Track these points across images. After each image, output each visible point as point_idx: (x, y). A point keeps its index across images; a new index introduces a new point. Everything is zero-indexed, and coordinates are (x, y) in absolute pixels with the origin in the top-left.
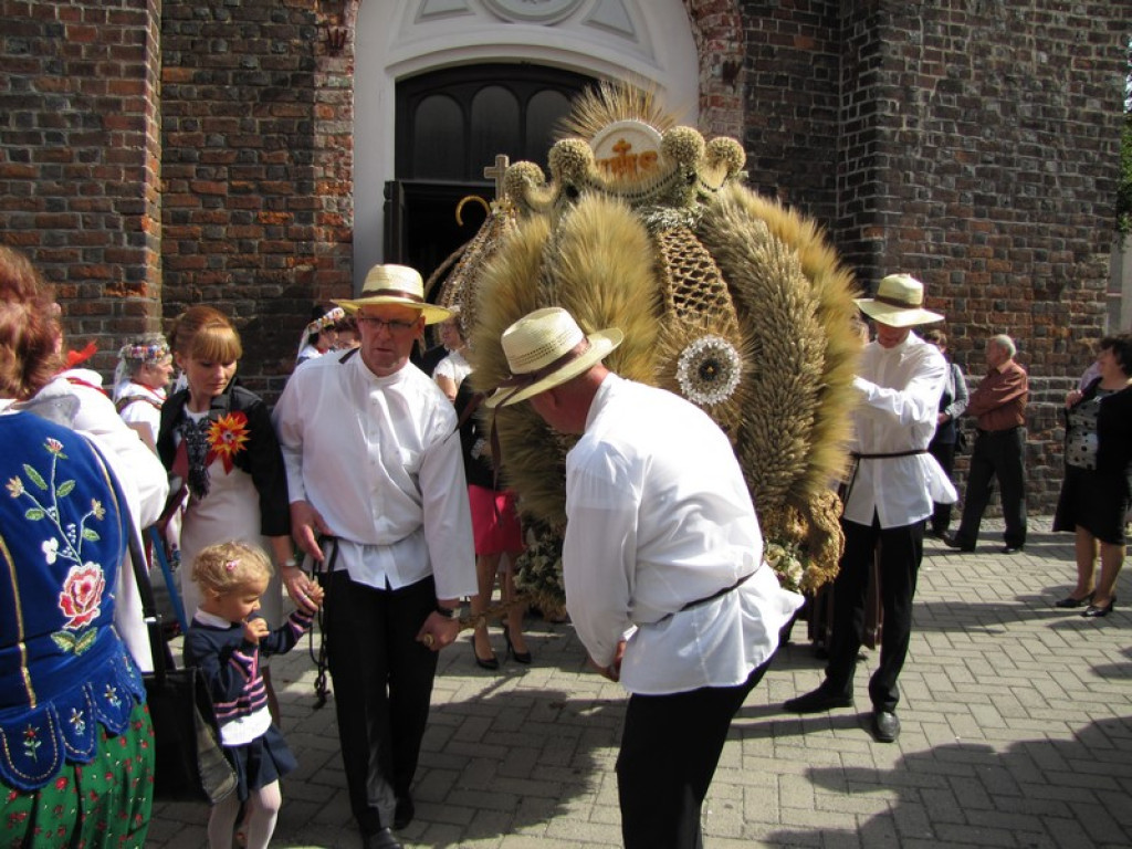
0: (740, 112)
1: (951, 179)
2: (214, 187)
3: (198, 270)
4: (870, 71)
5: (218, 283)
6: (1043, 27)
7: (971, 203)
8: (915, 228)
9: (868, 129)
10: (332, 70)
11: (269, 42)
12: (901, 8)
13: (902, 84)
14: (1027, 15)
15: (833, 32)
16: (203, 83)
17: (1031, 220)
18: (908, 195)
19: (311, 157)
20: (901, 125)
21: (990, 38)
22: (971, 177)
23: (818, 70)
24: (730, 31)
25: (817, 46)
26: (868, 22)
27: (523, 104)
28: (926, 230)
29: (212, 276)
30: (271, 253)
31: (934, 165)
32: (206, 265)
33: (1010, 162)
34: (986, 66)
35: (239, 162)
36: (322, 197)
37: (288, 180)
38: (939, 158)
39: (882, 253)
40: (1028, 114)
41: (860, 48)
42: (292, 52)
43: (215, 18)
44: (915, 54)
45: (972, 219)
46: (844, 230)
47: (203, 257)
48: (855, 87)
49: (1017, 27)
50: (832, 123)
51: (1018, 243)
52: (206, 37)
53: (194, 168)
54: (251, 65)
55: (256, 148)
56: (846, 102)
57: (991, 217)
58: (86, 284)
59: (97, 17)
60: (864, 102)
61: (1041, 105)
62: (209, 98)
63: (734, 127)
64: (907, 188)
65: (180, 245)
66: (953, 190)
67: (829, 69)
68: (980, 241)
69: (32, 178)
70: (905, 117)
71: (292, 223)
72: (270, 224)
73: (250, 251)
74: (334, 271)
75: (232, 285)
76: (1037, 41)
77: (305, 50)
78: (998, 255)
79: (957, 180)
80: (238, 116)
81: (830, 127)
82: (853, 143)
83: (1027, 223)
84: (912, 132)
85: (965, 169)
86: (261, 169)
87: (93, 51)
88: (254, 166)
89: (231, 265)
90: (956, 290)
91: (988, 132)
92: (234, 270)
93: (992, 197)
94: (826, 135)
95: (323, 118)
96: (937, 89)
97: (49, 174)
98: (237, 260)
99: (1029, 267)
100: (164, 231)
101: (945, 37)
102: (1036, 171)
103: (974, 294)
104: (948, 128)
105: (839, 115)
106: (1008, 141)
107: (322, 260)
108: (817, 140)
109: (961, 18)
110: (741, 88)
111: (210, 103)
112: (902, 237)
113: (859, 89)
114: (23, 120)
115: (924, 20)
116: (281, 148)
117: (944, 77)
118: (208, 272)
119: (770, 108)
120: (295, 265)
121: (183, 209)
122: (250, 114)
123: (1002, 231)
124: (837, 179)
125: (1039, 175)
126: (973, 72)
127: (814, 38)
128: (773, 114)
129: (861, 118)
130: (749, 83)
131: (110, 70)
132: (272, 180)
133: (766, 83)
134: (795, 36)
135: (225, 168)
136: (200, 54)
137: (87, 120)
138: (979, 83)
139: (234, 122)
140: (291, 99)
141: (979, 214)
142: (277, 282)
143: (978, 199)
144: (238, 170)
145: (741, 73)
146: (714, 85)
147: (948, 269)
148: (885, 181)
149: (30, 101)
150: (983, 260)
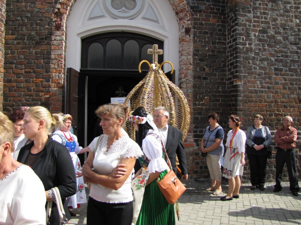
0: (192, 44)
1: (266, 63)
2: (20, 71)
3: (14, 97)
4: (235, 28)
5: (20, 101)
6: (297, 11)
7: (273, 71)
8: (253, 80)
9: (235, 47)
10: (57, 35)
11: (38, 27)
12: (244, 7)
13: (246, 31)
14: (290, 7)
15: (223, 17)
16: (18, 40)
17: (296, 76)
18: (250, 68)
19: (50, 61)
20: (246, 45)
21: (277, 15)
22: (273, 62)
23: (219, 29)
24: (188, 18)
25: (218, 21)
26: (233, 12)
27: (123, 44)
28: (257, 80)
29: (18, 98)
30: (37, 92)
31: (259, 58)
32: (17, 95)
33: (287, 57)
34: (277, 24)
35: (28, 63)
36: (53, 74)
37: (43, 69)
38: (260, 56)
39: (241, 88)
40: (293, 40)
41: (232, 21)
42: (45, 30)
43: (22, 20)
44: (250, 21)
45: (274, 76)
46: (229, 81)
47: (16, 93)
48: (231, 34)
49: (287, 11)
50: (224, 46)
51: (291, 84)
52: (19, 26)
53: (14, 65)
54: (32, 34)
55: (33, 59)
56: (228, 39)
57: (281, 75)
60: (233, 38)
61: (298, 37)
62: (20, 44)
63: (190, 48)
64: (249, 66)
65: (9, 89)
66: (266, 66)
67: (222, 29)
68: (277, 84)
70: (247, 42)
71: (43, 82)
72: (37, 82)
73: (30, 91)
74: (56, 97)
75: (25, 101)
76: (295, 16)
77: (49, 29)
78: (284, 88)
79: (268, 63)
80: (28, 49)
81: (223, 48)
82: (231, 52)
83: (295, 77)
84: (250, 47)
85: (271, 59)
86: (34, 66)
88: (33, 65)
89: (24, 95)
90: (269, 101)
91: (278, 46)
92: (25, 97)
93: (281, 68)
94: (222, 50)
95: (54, 50)
96: (259, 33)
98: (27, 94)
99: (296, 92)
100: (4, 85)
101: (261, 15)
102: (297, 59)
103: (276, 102)
104: (263, 46)
105: (227, 44)
106: (286, 49)
107: (53, 94)
108: (219, 52)
109: (266, 9)
110: (192, 36)
111: (20, 46)
112: (248, 83)
113: (232, 34)
115: (253, 10)
116: (41, 59)
117: (261, 29)
118: (17, 97)
119: (202, 42)
120: (44, 96)
121: (10, 78)
122: (32, 49)
123: (285, 80)
124: (227, 65)
125: (298, 60)
126: (272, 27)
127: (217, 19)
128: (203, 44)
129: (233, 43)
130: (195, 34)
132: (38, 69)
133: (200, 34)
134: (210, 19)
135: (24, 66)
136: (17, 31)
138: (274, 30)
139: (26, 51)
140: (45, 44)
141: (276, 74)
142: (38, 101)
143: (276, 69)
144: (27, 66)
145: (191, 31)
146: (183, 35)
147: (265, 93)
148: (242, 64)
150: (279, 90)
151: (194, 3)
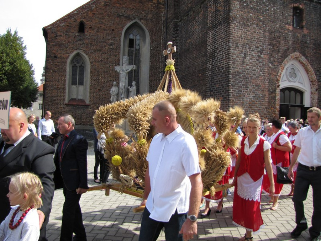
0: (317, 95)
10: (278, 89)
19: (276, 101)
24: (317, 84)
27: (290, 92)
36: (277, 106)
37: (273, 104)
59: (264, 84)
63: (317, 97)
69: (257, 104)
71: (274, 109)
72: (272, 109)
74: (277, 116)
77: (275, 87)
86: (271, 102)
87: (264, 88)
95: (277, 96)
97: (259, 103)
114: (257, 97)
116: (273, 100)
120: (274, 115)
130: (318, 91)
131: (265, 91)
133: (320, 91)
137: (263, 97)
140: (274, 93)
146: (314, 91)
149: (257, 95)
151: (318, 78)
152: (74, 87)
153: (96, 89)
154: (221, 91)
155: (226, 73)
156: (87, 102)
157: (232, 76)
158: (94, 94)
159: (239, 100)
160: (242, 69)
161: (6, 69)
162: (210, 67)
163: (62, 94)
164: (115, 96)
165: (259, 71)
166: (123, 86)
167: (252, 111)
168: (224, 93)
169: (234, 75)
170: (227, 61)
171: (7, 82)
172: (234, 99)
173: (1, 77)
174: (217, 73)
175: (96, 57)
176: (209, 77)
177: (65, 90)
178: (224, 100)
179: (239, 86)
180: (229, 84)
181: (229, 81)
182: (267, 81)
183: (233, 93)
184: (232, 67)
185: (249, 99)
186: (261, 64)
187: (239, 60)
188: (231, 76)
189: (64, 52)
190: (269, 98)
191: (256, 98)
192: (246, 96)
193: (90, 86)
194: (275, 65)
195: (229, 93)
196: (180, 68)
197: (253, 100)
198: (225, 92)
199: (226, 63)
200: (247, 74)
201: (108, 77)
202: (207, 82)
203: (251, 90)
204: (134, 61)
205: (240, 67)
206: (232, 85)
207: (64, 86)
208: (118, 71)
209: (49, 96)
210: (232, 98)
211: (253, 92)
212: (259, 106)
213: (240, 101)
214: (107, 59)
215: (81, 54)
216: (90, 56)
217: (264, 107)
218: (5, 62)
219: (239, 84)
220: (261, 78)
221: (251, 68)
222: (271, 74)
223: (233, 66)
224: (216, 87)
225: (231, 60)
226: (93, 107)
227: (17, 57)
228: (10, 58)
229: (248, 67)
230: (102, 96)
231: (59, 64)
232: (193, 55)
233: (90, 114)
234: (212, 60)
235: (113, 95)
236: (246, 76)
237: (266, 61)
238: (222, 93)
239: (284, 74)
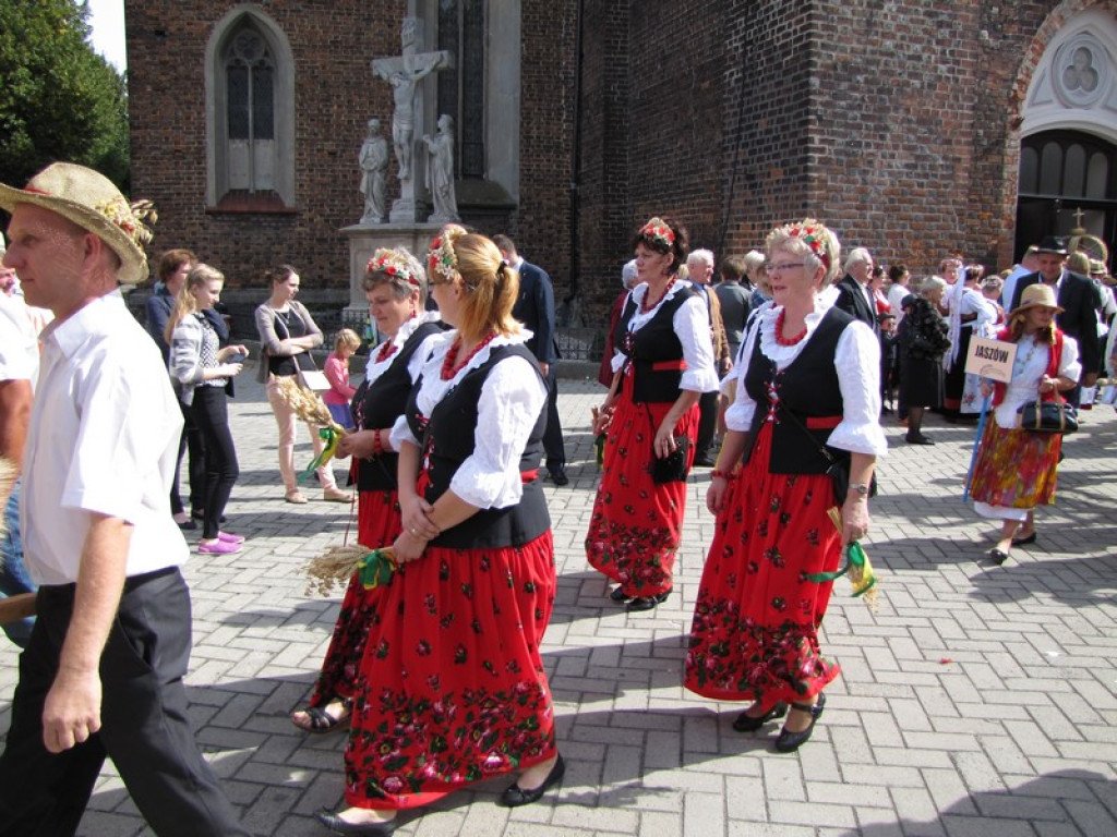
10: (1012, 137)
11: (988, 122)
19: (1001, 183)
27: (1064, 151)
30: (983, 234)
35: (973, 185)
36: (1004, 204)
37: (992, 196)
42: (997, 128)
55: (980, 179)
58: (941, 250)
59: (955, 115)
69: (922, 195)
71: (992, 219)
72: (983, 219)
73: (974, 232)
74: (1006, 243)
77: (1002, 127)
80: (974, 161)
86: (981, 189)
87: (952, 133)
89: (966, 239)
92: (968, 242)
95: (1007, 163)
97: (931, 194)
98: (970, 237)
107: (1002, 238)
114: (923, 167)
116: (990, 179)
120: (991, 240)
131: (958, 143)
132: (986, 195)
137: (947, 167)
149: (925, 158)
152: (238, 146)
153: (318, 150)
154: (779, 143)
155: (798, 72)
156: (289, 202)
157: (822, 84)
158: (311, 170)
159: (848, 182)
160: (864, 52)
161: (21, 90)
162: (737, 48)
163: (193, 173)
164: (378, 175)
165: (936, 62)
166: (404, 133)
167: (901, 222)
168: (787, 150)
169: (830, 76)
170: (801, 20)
171: (28, 141)
172: (829, 177)
173: (6, 121)
174: (765, 69)
175: (313, 27)
176: (734, 89)
177: (204, 157)
178: (787, 181)
179: (851, 122)
180: (808, 113)
181: (808, 102)
182: (966, 104)
183: (822, 150)
184: (824, 46)
185: (890, 174)
186: (945, 33)
187: (853, 13)
188: (815, 81)
189: (192, 13)
190: (972, 173)
191: (919, 171)
192: (876, 164)
193: (297, 139)
194: (1005, 37)
195: (807, 150)
196: (635, 61)
197: (904, 178)
198: (791, 148)
199: (798, 27)
200: (884, 72)
201: (361, 105)
202: (727, 112)
203: (899, 138)
204: (461, 41)
205: (855, 45)
206: (820, 119)
207: (200, 143)
208: (385, 76)
209: (147, 183)
210: (817, 170)
211: (906, 148)
212: (928, 203)
213: (854, 182)
214: (358, 34)
215: (259, 20)
216: (291, 25)
217: (951, 207)
218: (13, 65)
219: (850, 114)
220: (940, 89)
221: (901, 47)
222: (987, 73)
223: (825, 40)
224: (759, 129)
225: (819, 17)
226: (311, 220)
227: (55, 45)
228: (29, 49)
229: (889, 43)
230: (345, 176)
231: (176, 61)
232: (680, 7)
233: (300, 244)
234: (746, 21)
235: (370, 171)
236: (878, 84)
237: (966, 19)
238: (782, 151)
239: (1043, 77)
